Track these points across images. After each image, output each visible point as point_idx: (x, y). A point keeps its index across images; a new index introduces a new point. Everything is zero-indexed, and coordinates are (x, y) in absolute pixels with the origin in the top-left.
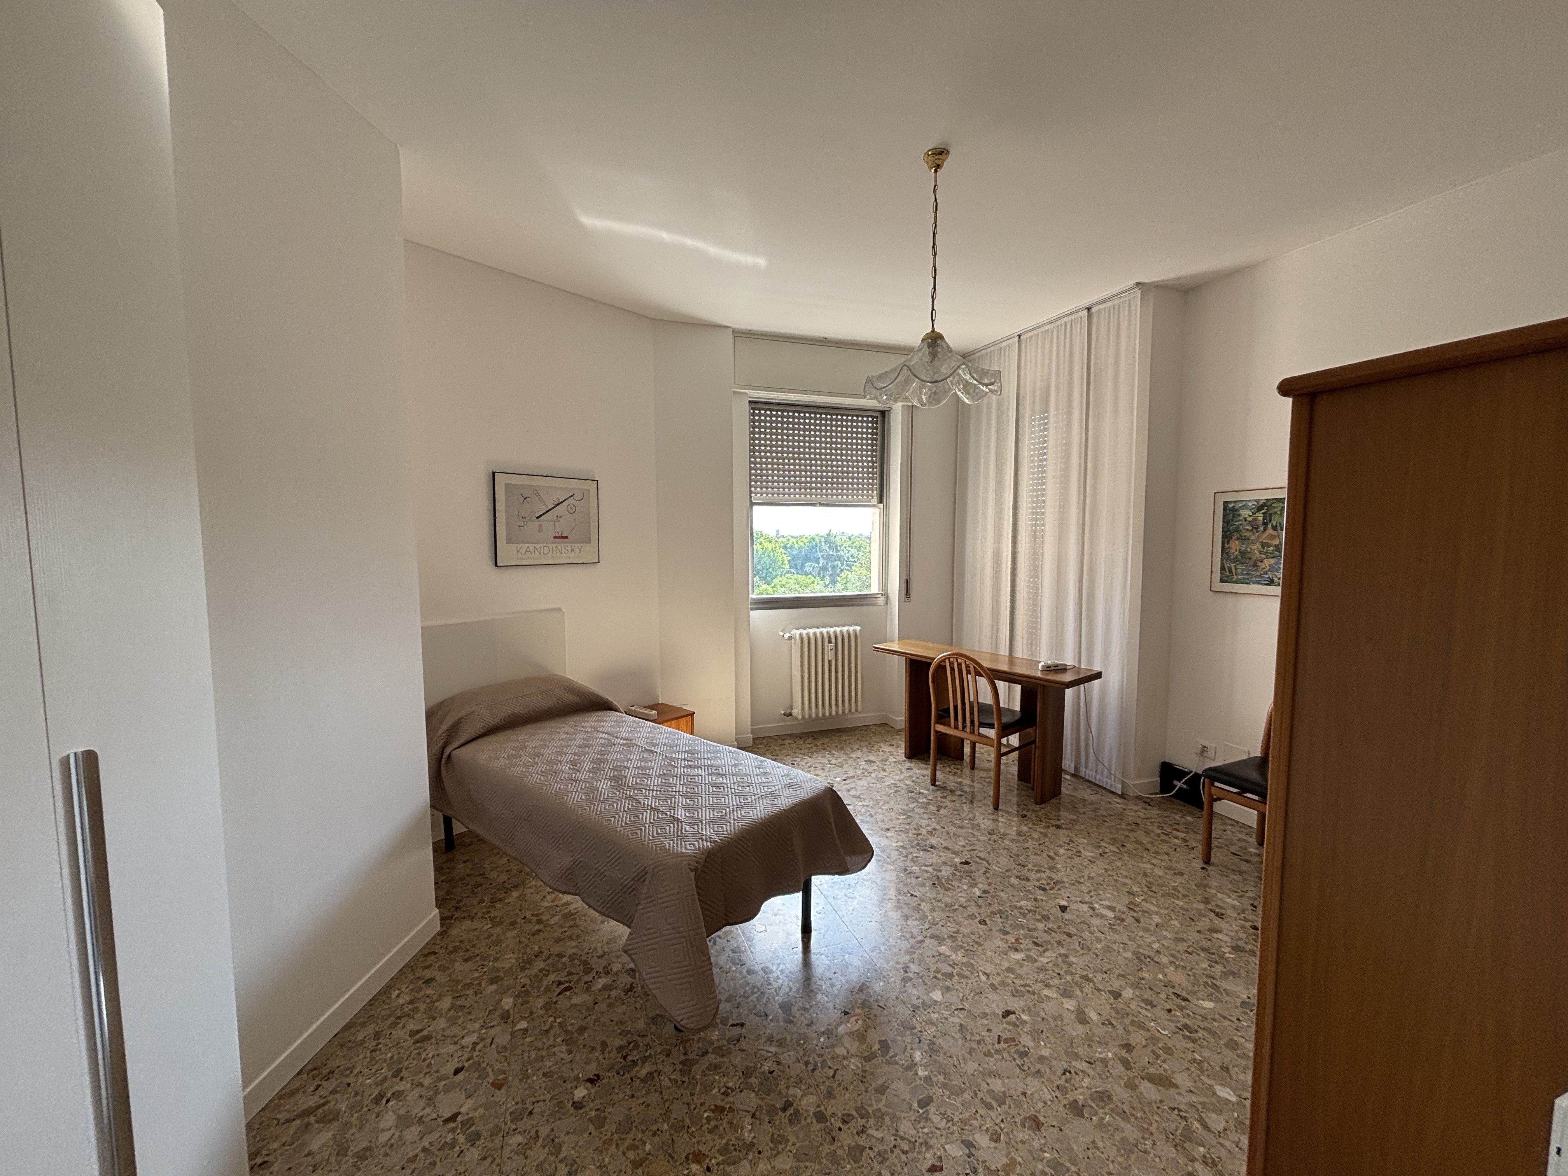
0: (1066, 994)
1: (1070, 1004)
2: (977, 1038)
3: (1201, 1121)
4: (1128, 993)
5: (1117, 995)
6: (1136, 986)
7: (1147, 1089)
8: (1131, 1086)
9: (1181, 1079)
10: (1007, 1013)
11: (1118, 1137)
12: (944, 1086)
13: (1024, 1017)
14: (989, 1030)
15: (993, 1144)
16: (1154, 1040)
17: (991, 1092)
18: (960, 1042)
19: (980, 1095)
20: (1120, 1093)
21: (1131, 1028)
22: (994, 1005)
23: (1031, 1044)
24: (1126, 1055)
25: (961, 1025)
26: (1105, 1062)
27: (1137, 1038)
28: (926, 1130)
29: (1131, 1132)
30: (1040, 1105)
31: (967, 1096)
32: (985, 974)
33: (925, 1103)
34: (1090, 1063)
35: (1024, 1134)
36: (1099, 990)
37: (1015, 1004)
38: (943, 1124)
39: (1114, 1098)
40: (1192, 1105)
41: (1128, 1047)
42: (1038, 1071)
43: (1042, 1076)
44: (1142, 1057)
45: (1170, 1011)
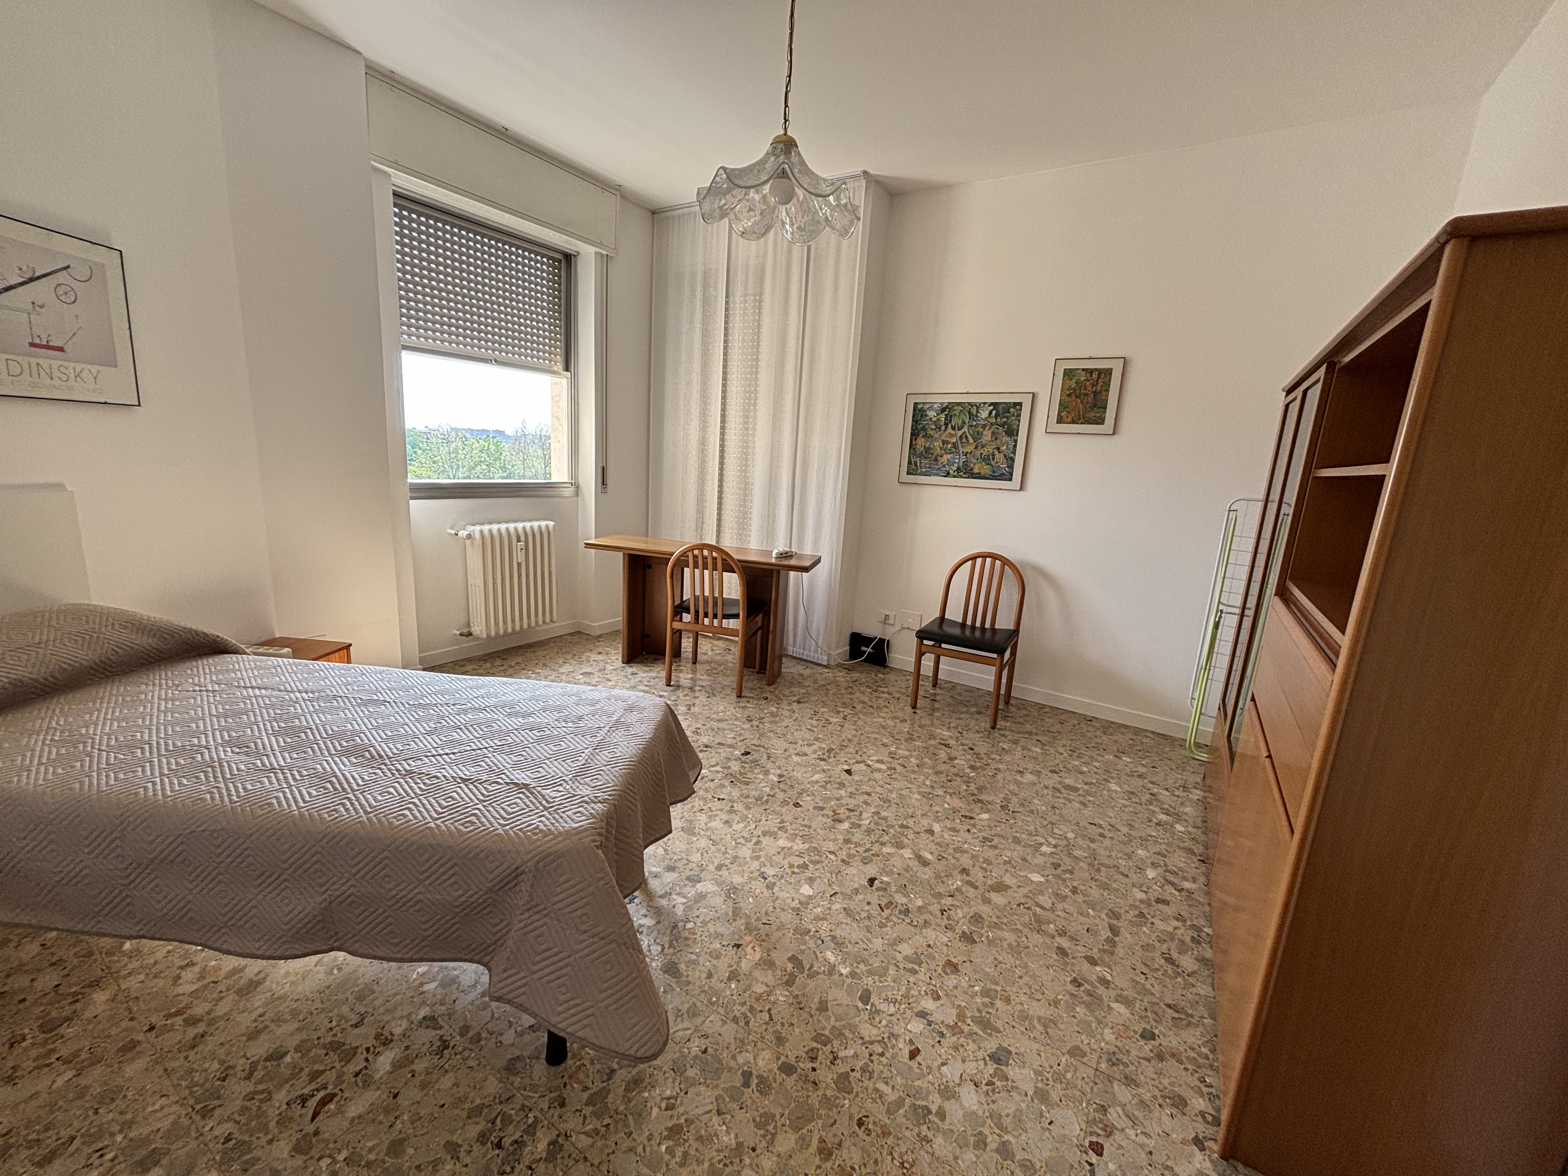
0: (899, 846)
1: (907, 853)
2: (864, 915)
3: (1038, 905)
4: (937, 828)
5: (931, 832)
6: (937, 819)
7: (995, 897)
8: (987, 901)
9: (1009, 880)
10: (872, 881)
11: (1005, 945)
12: (870, 973)
13: (885, 879)
14: (869, 903)
15: (939, 1003)
16: (974, 857)
17: (906, 958)
18: (855, 925)
19: (901, 966)
20: (985, 910)
21: (958, 855)
22: (856, 879)
23: (904, 900)
24: (968, 878)
25: (845, 909)
26: (958, 889)
27: (965, 861)
28: (884, 1022)
29: (1010, 937)
30: (945, 949)
31: (892, 971)
32: (831, 852)
33: (865, 998)
34: (952, 896)
35: (951, 981)
36: (918, 833)
37: (872, 870)
38: (892, 1010)
39: (983, 916)
40: (1026, 896)
41: (964, 871)
42: (925, 922)
43: (931, 925)
44: (977, 874)
45: (969, 831)
